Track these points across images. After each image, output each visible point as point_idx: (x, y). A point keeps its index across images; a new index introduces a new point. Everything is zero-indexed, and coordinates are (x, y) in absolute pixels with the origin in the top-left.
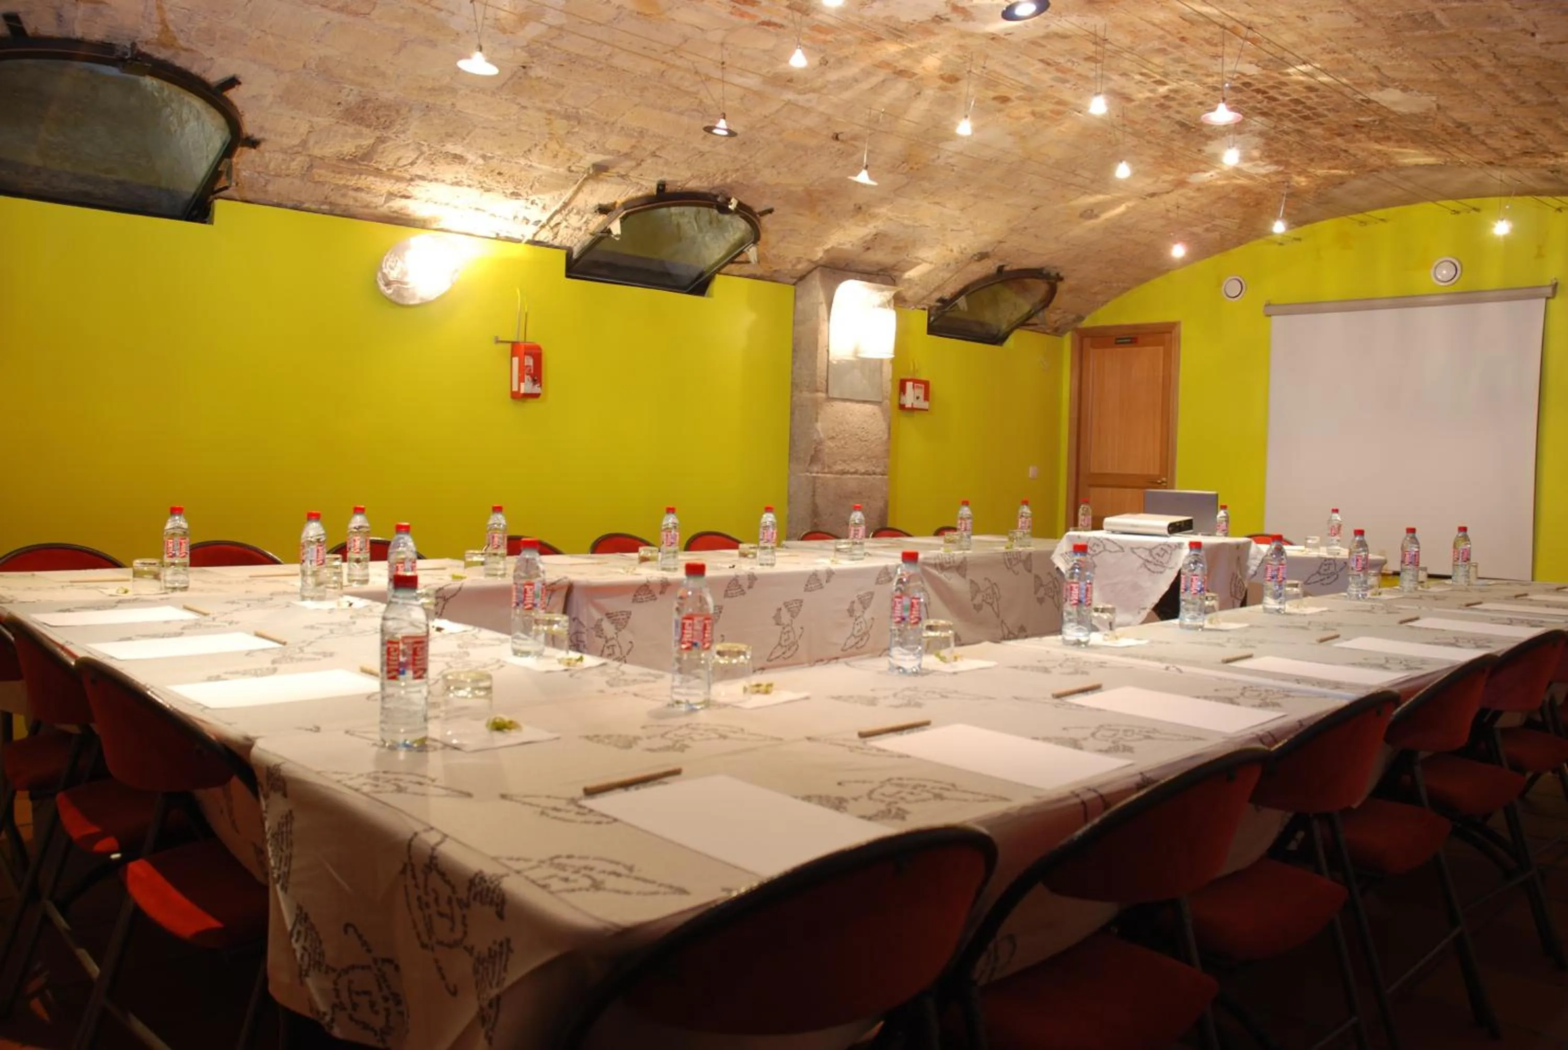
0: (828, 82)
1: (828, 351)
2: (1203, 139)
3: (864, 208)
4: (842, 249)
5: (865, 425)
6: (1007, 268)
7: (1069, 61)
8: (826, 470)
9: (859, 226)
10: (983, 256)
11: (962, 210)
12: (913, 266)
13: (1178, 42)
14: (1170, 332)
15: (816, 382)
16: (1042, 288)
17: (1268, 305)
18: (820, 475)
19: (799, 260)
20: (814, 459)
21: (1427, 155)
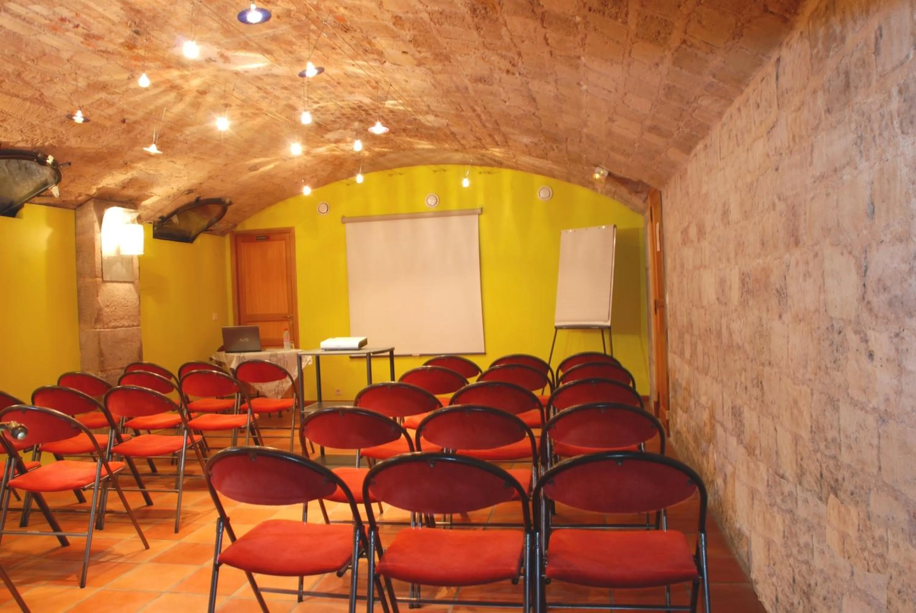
0: (130, 89)
1: (101, 252)
2: (326, 131)
3: (129, 163)
4: (108, 188)
5: (125, 297)
6: (202, 199)
7: (272, 88)
8: (105, 327)
9: (122, 174)
10: (190, 191)
11: (185, 165)
12: (148, 197)
13: (335, 84)
14: (289, 233)
15: (95, 272)
16: (217, 209)
17: (343, 217)
18: (102, 330)
19: (80, 195)
20: (98, 320)
21: (430, 144)
